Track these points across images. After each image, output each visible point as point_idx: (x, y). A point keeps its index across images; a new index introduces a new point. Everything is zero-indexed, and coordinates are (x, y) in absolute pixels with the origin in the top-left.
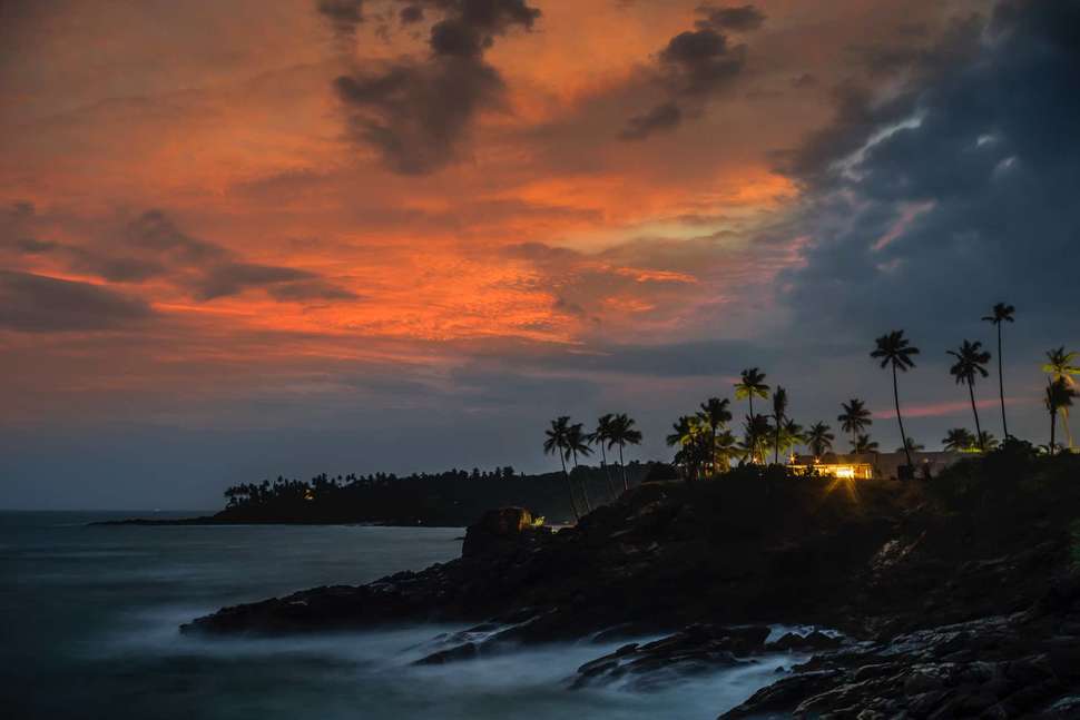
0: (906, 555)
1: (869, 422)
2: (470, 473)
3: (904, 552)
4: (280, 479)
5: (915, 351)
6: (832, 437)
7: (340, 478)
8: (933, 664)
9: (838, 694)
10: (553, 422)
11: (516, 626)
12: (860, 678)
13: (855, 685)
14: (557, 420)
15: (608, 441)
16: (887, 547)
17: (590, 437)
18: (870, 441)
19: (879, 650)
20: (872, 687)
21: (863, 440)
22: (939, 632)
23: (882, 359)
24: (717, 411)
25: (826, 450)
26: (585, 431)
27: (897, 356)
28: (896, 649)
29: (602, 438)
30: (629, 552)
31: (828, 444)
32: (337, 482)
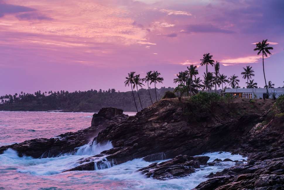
0: (265, 129)
1: (253, 75)
2: (98, 91)
3: (264, 128)
4: (22, 93)
5: (271, 48)
6: (238, 81)
7: (46, 92)
8: (268, 174)
9: (230, 186)
10: (129, 74)
11: (111, 155)
12: (239, 179)
13: (237, 182)
14: (130, 73)
15: (150, 81)
16: (257, 125)
17: (143, 80)
18: (254, 82)
19: (250, 167)
20: (243, 184)
21: (251, 82)
22: (274, 161)
23: (258, 51)
24: (193, 70)
25: (236, 85)
26: (141, 77)
27: (264, 50)
28: (256, 167)
29: (148, 80)
30: (156, 126)
31: (237, 83)
32: (45, 94)
